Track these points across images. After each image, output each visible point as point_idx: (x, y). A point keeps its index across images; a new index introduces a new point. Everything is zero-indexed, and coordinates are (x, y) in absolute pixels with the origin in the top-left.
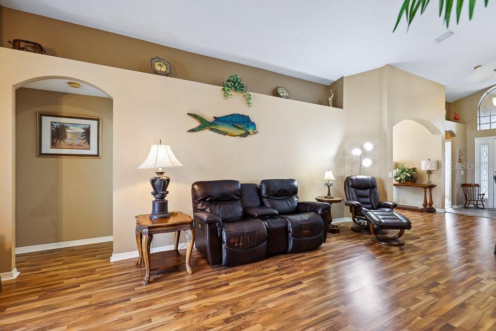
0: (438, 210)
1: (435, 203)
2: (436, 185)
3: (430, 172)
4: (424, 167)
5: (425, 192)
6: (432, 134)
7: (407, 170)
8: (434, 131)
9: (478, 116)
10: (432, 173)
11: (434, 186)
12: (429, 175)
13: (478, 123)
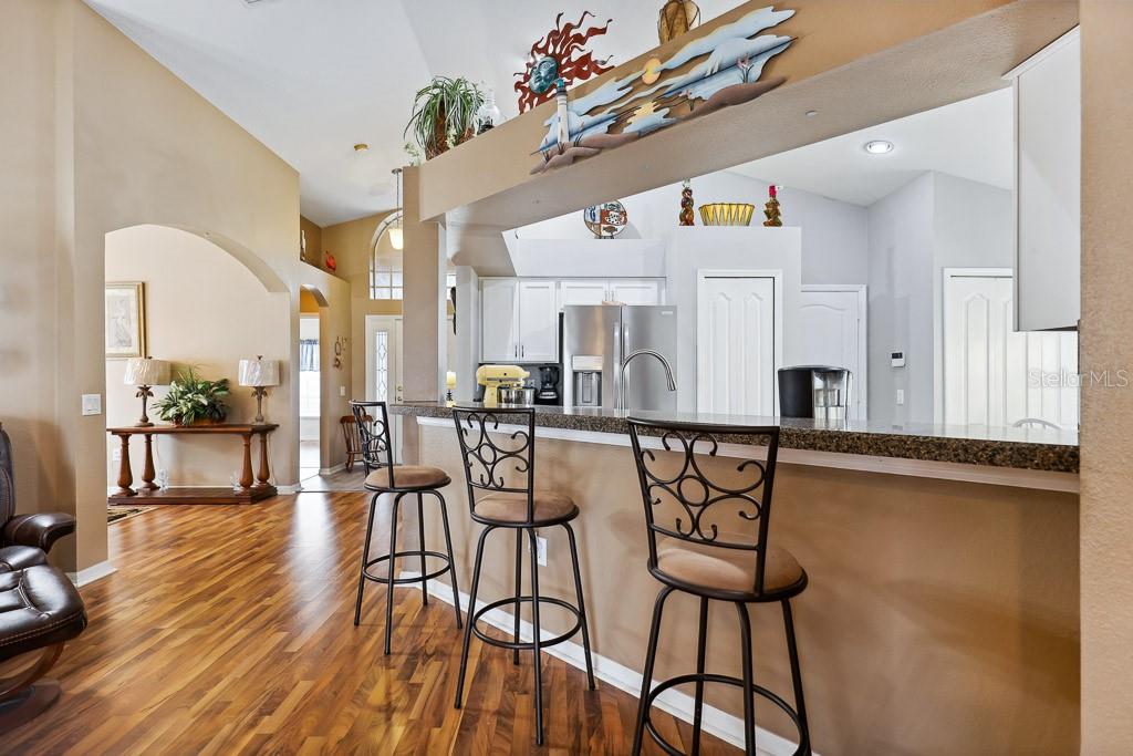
0: (282, 490)
1: (276, 473)
2: (277, 426)
3: (261, 391)
4: (246, 377)
5: (248, 446)
6: (269, 290)
7: (200, 387)
8: (273, 284)
9: (371, 268)
10: (266, 394)
11: (272, 428)
12: (260, 399)
13: (371, 284)
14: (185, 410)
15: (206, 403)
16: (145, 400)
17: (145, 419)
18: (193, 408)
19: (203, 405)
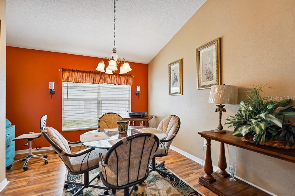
14: (257, 130)
15: (280, 125)
16: (221, 114)
17: (221, 128)
18: (267, 129)
19: (277, 128)
